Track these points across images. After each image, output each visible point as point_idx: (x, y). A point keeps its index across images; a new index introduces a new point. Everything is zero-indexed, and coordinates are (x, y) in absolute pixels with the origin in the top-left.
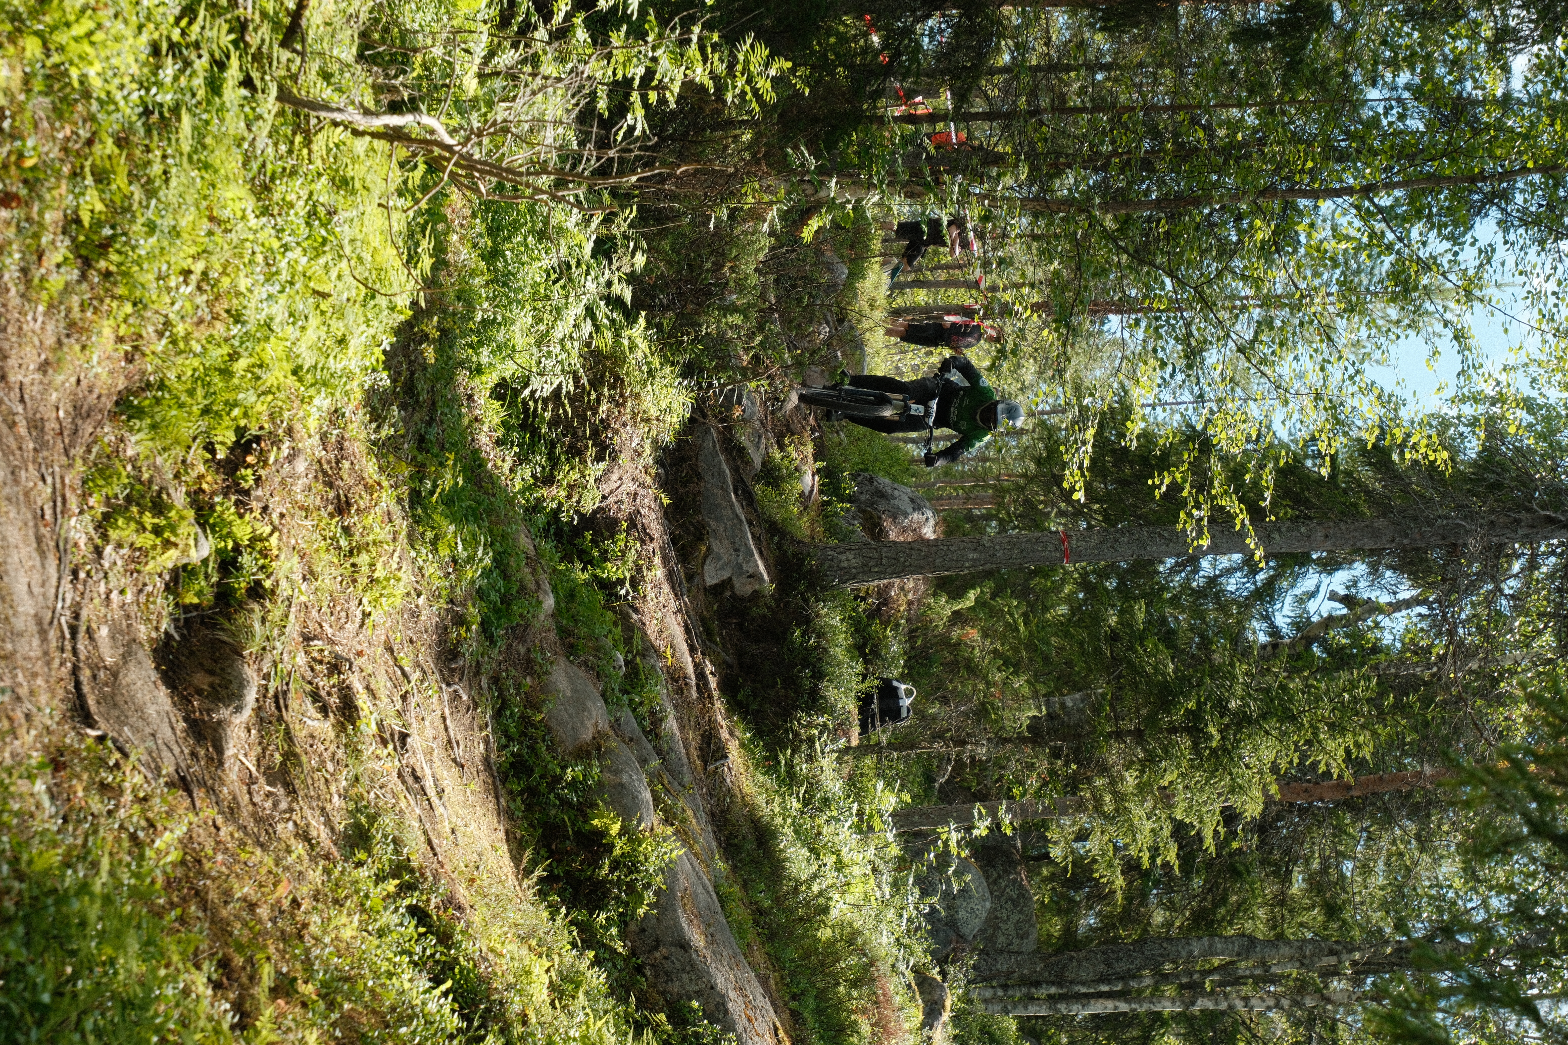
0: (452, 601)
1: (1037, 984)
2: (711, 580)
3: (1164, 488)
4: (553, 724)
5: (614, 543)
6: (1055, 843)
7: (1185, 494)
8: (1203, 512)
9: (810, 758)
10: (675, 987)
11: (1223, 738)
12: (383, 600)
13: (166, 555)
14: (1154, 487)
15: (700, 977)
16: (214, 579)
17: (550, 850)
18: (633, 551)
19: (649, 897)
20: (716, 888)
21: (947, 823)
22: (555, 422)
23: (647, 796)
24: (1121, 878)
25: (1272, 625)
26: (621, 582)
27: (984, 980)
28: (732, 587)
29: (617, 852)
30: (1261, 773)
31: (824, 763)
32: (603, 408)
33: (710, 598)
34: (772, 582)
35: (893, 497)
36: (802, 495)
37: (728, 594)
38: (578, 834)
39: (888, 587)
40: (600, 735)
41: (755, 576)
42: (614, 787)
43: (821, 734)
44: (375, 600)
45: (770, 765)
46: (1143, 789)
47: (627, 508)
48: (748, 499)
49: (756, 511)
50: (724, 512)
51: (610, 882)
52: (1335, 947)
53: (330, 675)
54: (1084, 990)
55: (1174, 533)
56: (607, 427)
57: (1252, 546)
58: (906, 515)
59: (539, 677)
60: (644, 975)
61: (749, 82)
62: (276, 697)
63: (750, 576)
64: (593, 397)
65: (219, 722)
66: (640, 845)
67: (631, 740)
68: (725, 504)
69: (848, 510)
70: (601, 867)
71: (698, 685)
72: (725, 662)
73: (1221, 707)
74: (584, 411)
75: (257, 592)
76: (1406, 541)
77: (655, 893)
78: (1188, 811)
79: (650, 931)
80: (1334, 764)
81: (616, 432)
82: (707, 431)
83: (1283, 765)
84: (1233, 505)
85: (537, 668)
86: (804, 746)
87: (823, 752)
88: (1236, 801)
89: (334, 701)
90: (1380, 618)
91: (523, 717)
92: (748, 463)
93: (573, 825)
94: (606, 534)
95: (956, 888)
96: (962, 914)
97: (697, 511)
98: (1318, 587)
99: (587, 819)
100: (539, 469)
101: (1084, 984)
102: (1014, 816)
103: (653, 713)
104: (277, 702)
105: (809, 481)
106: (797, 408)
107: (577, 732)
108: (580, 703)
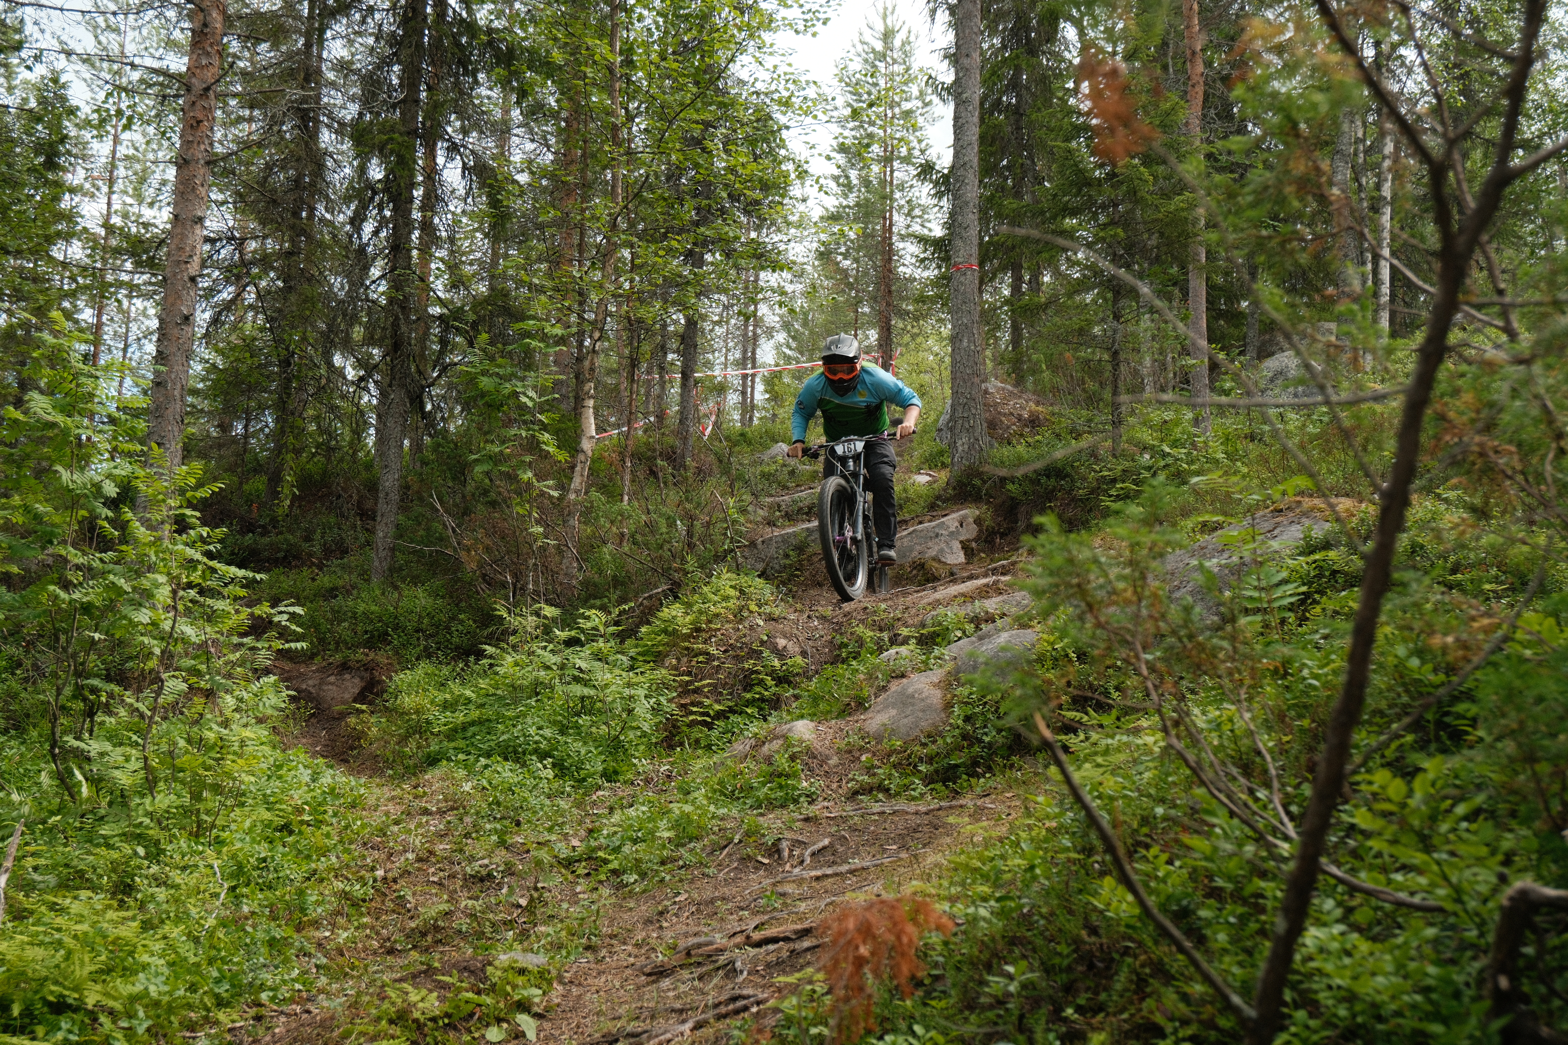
2: (961, 558)
28: (968, 541)
33: (975, 558)
34: (970, 508)
40: (942, 682)
41: (962, 521)
50: (905, 543)
54: (1370, 282)
63: (962, 526)
107: (930, 707)
108: (906, 700)
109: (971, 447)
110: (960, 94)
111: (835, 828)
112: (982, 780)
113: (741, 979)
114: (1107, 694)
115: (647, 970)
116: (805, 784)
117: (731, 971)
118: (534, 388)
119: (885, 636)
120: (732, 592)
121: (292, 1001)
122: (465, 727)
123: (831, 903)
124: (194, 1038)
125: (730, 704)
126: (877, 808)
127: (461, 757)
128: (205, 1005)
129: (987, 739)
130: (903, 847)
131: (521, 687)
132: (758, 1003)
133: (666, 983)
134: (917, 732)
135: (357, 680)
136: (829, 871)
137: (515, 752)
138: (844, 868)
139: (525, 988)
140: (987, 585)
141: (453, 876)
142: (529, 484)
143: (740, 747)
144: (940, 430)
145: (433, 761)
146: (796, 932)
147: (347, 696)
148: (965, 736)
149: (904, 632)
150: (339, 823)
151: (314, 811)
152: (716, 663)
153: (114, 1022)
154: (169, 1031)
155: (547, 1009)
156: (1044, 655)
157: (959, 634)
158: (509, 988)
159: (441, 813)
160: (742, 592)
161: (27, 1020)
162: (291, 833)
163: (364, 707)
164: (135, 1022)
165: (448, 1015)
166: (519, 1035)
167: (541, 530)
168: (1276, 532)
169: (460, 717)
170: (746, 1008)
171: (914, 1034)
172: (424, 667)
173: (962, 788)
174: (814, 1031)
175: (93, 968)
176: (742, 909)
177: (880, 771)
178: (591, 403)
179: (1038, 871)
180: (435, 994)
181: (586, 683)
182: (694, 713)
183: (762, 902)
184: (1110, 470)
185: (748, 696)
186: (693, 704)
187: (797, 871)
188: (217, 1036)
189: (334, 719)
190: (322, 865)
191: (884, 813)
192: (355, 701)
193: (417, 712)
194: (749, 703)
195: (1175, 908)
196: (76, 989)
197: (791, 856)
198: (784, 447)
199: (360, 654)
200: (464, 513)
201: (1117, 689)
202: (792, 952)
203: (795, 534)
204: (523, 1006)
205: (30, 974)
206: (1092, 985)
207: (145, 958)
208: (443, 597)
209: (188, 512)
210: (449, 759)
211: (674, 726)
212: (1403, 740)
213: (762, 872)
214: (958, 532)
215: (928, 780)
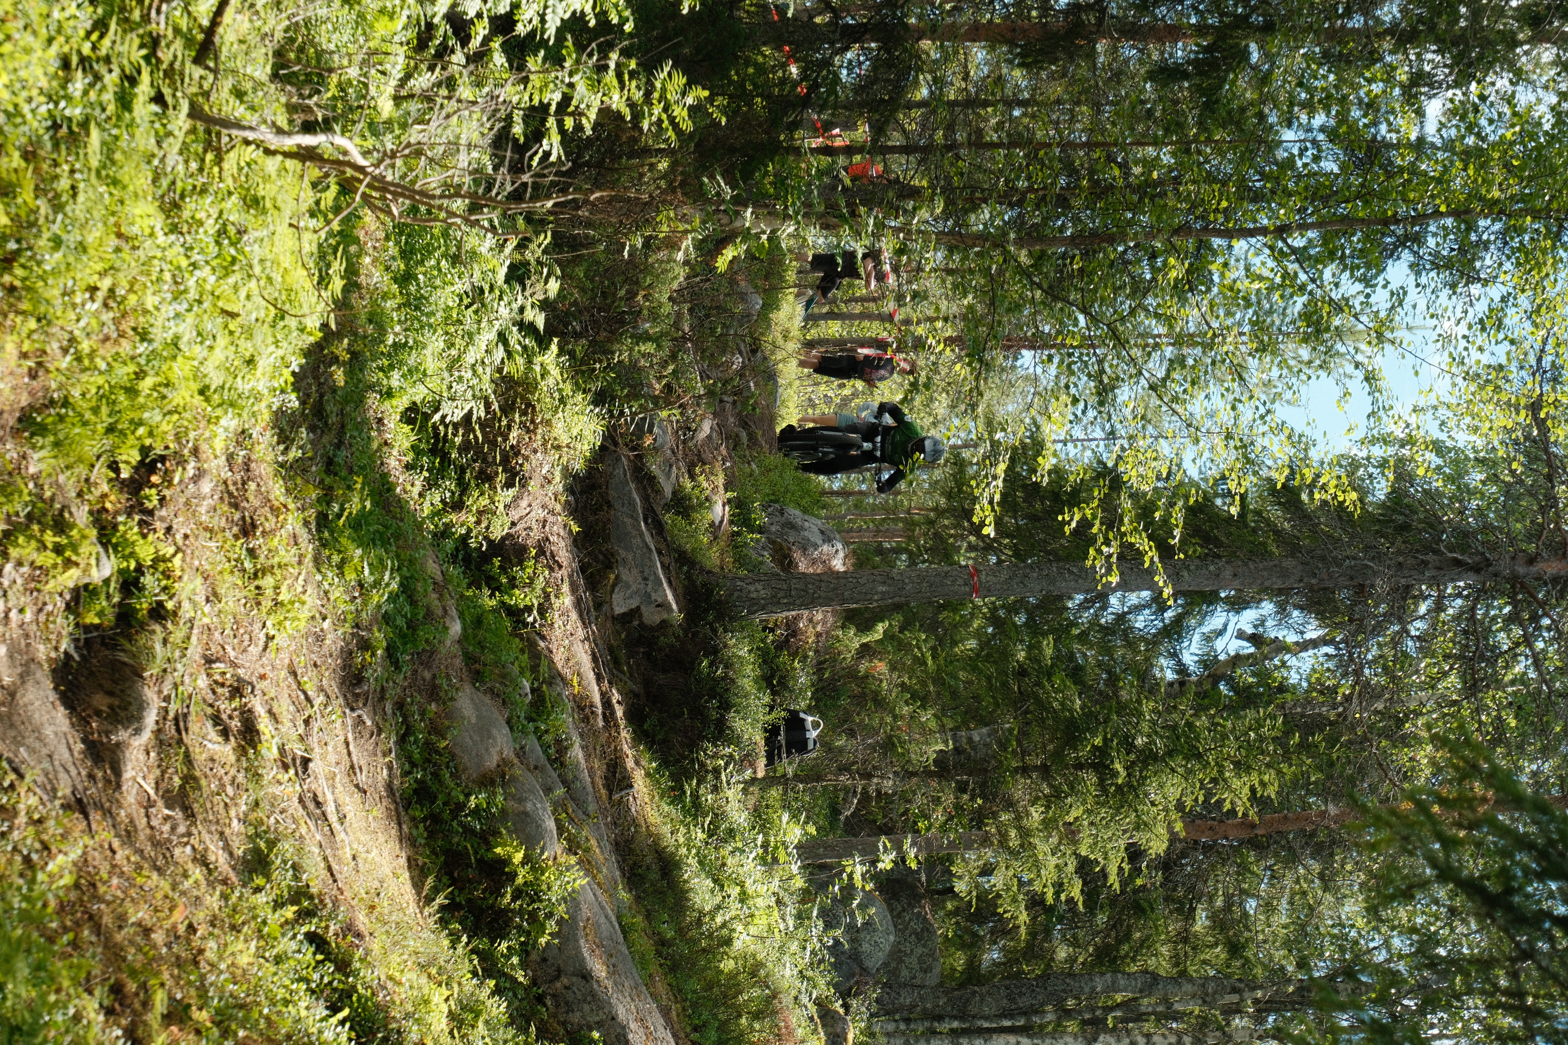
0: (357, 626)
1: (940, 1018)
2: (619, 610)
3: (1074, 524)
4: (457, 751)
5: (523, 569)
6: (960, 878)
7: (1095, 530)
8: (1113, 549)
9: (716, 789)
10: (575, 1018)
11: (1129, 775)
12: (287, 623)
13: (67, 574)
14: (1064, 523)
15: (600, 1008)
16: (116, 600)
17: (452, 877)
18: (541, 579)
19: (551, 926)
20: (619, 918)
21: (852, 856)
22: (465, 447)
23: (551, 824)
24: (1025, 913)
25: (1180, 663)
26: (529, 609)
27: (887, 1013)
28: (641, 616)
29: (520, 880)
30: (1166, 810)
31: (730, 793)
32: (514, 434)
33: (618, 627)
34: (680, 612)
35: (803, 528)
36: (712, 524)
37: (636, 623)
38: (481, 861)
39: (796, 619)
40: (504, 763)
41: (664, 606)
42: (518, 815)
43: (727, 765)
44: (280, 623)
45: (675, 795)
46: (1048, 824)
47: (536, 535)
48: (658, 528)
49: (665, 540)
50: (634, 541)
51: (512, 911)
52: (1238, 984)
53: (231, 698)
54: (986, 1025)
55: (1083, 569)
56: (517, 453)
57: (1161, 584)
58: (816, 546)
59: (444, 703)
60: (545, 1005)
61: (666, 109)
62: (176, 719)
63: (658, 606)
64: (504, 422)
65: (118, 744)
66: (543, 874)
67: (536, 768)
68: (634, 532)
69: (758, 540)
70: (503, 896)
71: (604, 714)
72: (632, 691)
73: (1128, 744)
74: (495, 437)
75: (159, 613)
76: (1314, 581)
77: (557, 923)
78: (1092, 847)
79: (551, 961)
80: (1239, 803)
81: (526, 458)
82: (618, 459)
83: (1189, 802)
84: (1142, 542)
85: (442, 694)
86: (710, 777)
87: (728, 783)
88: (1140, 838)
89: (235, 724)
90: (1287, 657)
91: (427, 743)
92: (659, 492)
93: (476, 853)
94: (515, 560)
95: (860, 921)
96: (865, 947)
97: (607, 539)
98: (1225, 626)
99: (490, 848)
100: (448, 495)
101: (986, 1018)
102: (919, 850)
103: (558, 741)
104: (177, 724)
105: (719, 511)
106: (709, 437)
107: (482, 759)
108: (485, 731)
214: (651, 603)
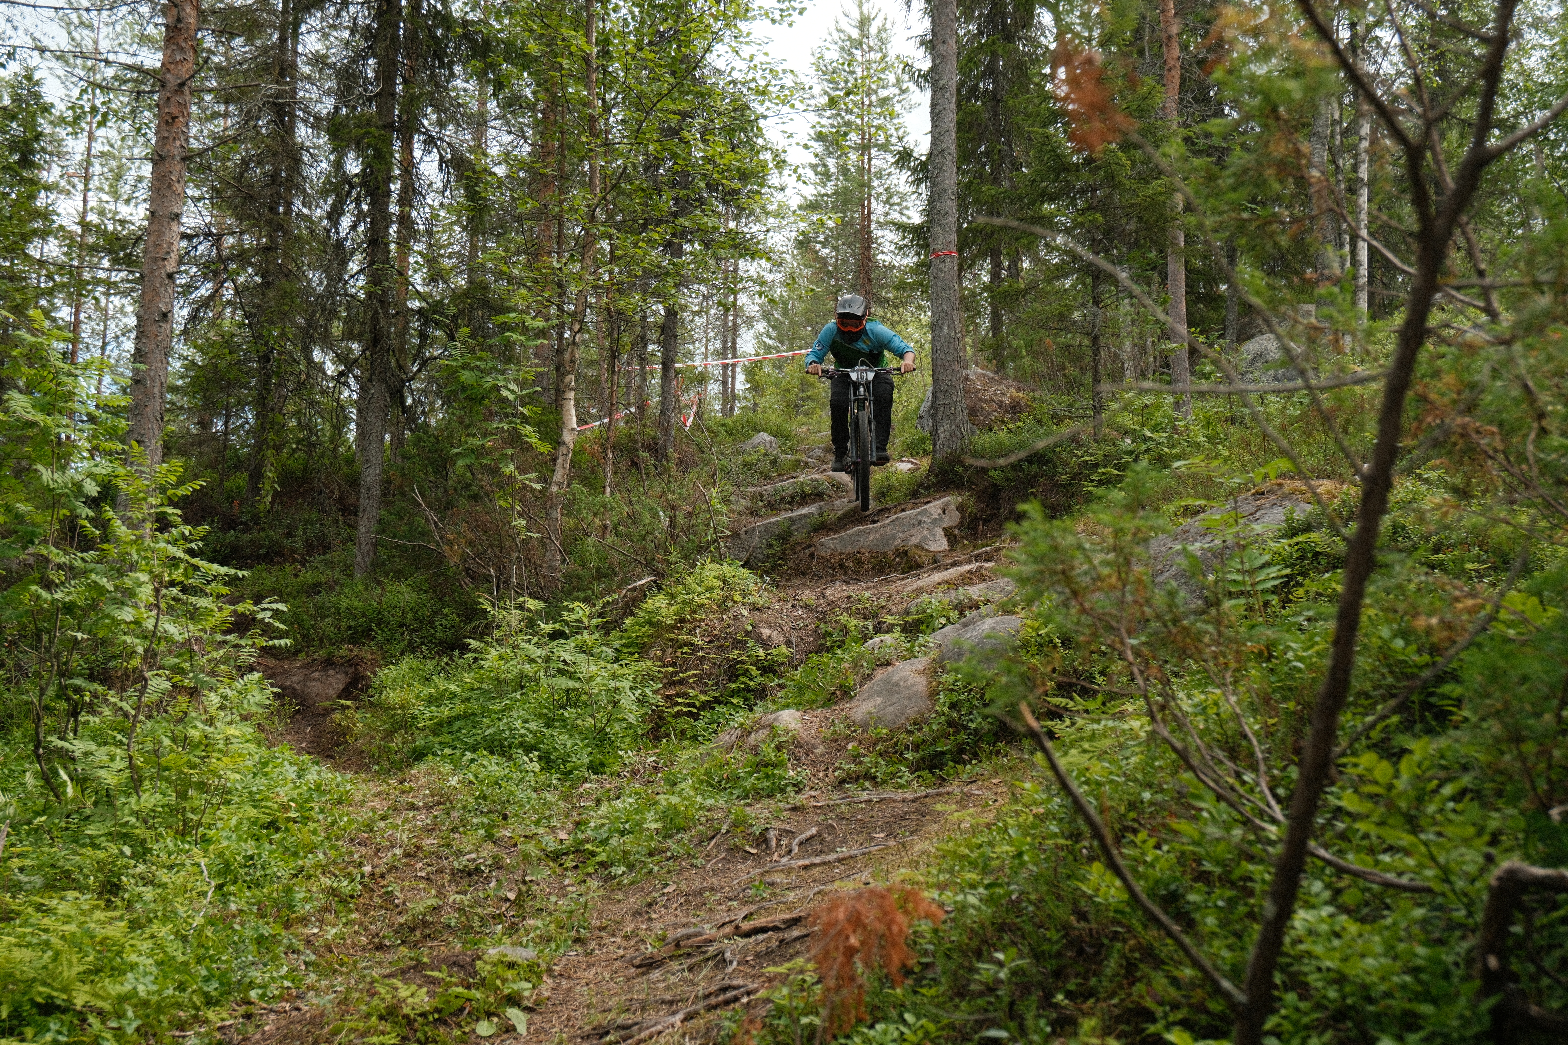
2: (944, 545)
33: (958, 545)
34: (952, 495)
40: (927, 669)
41: (945, 509)
48: (885, 511)
49: (896, 505)
50: (889, 533)
63: (944, 513)
68: (883, 532)
97: (885, 554)
101: (1343, 263)
107: (915, 694)
108: (891, 688)
109: (953, 434)
110: (937, 81)
111: (823, 817)
112: (968, 767)
113: (730, 969)
114: (1091, 679)
115: (637, 962)
116: (791, 773)
117: (721, 961)
118: (516, 380)
119: (870, 624)
120: (716, 583)
121: (281, 998)
122: (450, 722)
123: (819, 892)
124: (184, 1037)
125: (716, 694)
126: (864, 796)
127: (447, 751)
128: (194, 1004)
129: (972, 726)
130: (891, 835)
131: (506, 681)
132: (748, 994)
133: (655, 975)
134: (902, 721)
135: (341, 676)
136: (817, 860)
137: (501, 746)
138: (832, 857)
139: (514, 982)
140: (970, 572)
141: (440, 871)
142: (511, 476)
143: (726, 737)
144: (921, 418)
145: (419, 756)
146: (785, 922)
147: (331, 692)
148: (950, 723)
149: (889, 620)
150: (326, 819)
151: (300, 808)
152: (701, 654)
153: (103, 1023)
154: (159, 1031)
155: (537, 1003)
156: (1028, 641)
157: (943, 621)
158: (498, 982)
159: (428, 808)
160: (725, 581)
161: (16, 1022)
162: (278, 830)
163: (349, 703)
164: (124, 1022)
165: (438, 1010)
166: (509, 1029)
167: (524, 523)
168: (1258, 515)
169: (445, 712)
170: (736, 999)
171: (904, 1022)
172: (408, 662)
173: (948, 775)
174: (805, 1020)
175: (81, 969)
176: (731, 899)
177: (866, 759)
178: (572, 395)
179: (1026, 858)
180: (425, 989)
181: (571, 676)
182: (680, 704)
183: (751, 892)
184: (1091, 455)
185: (733, 686)
186: (678, 695)
187: (785, 860)
188: (206, 1034)
189: (319, 715)
190: (308, 862)
191: (871, 801)
192: (340, 697)
193: (402, 707)
194: (734, 693)
195: (1164, 892)
196: (63, 990)
197: (779, 845)
198: (766, 436)
199: (344, 650)
200: (446, 507)
201: (1102, 673)
202: (781, 941)
203: (777, 524)
204: (513, 1000)
205: (18, 976)
206: (1082, 970)
207: (133, 958)
208: (426, 592)
209: (170, 510)
210: (435, 754)
211: (660, 718)
212: (1388, 721)
213: (750, 863)
214: (941, 519)
215: (915, 768)
